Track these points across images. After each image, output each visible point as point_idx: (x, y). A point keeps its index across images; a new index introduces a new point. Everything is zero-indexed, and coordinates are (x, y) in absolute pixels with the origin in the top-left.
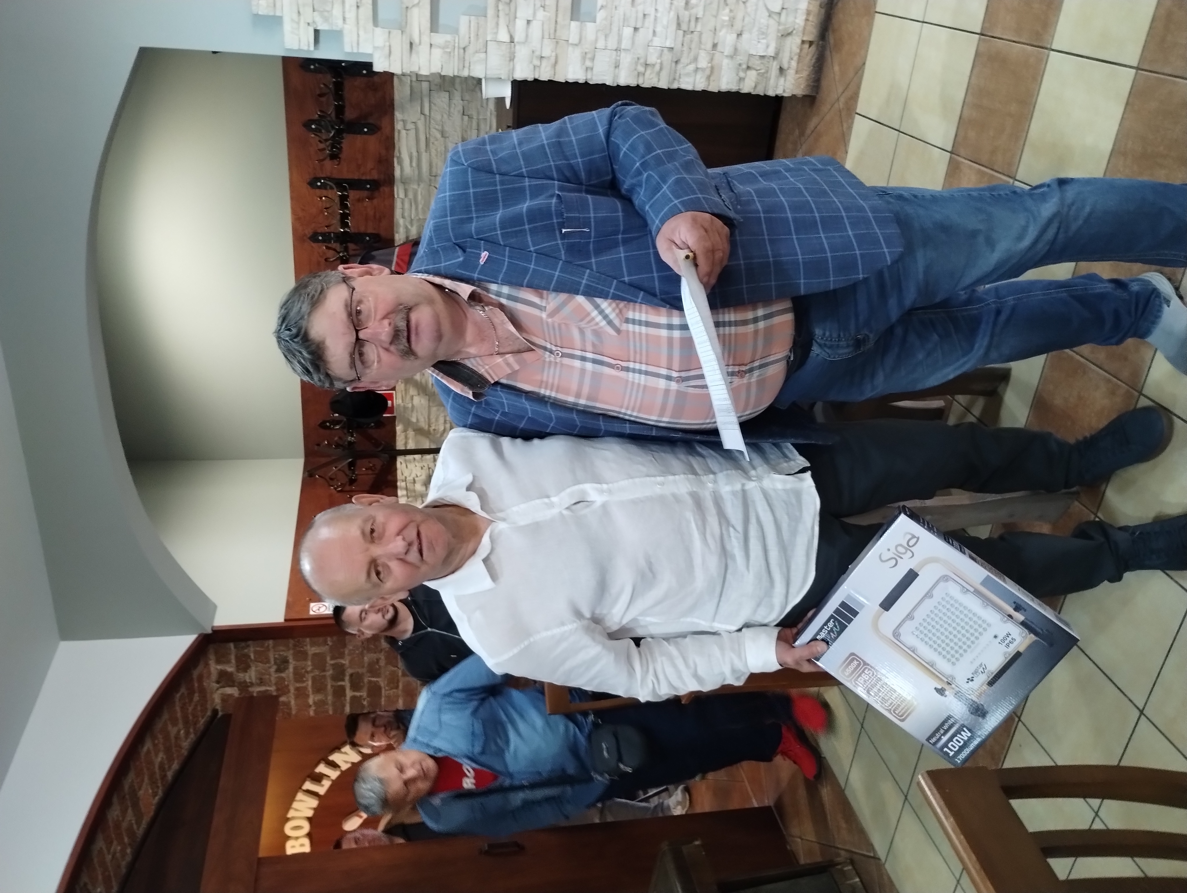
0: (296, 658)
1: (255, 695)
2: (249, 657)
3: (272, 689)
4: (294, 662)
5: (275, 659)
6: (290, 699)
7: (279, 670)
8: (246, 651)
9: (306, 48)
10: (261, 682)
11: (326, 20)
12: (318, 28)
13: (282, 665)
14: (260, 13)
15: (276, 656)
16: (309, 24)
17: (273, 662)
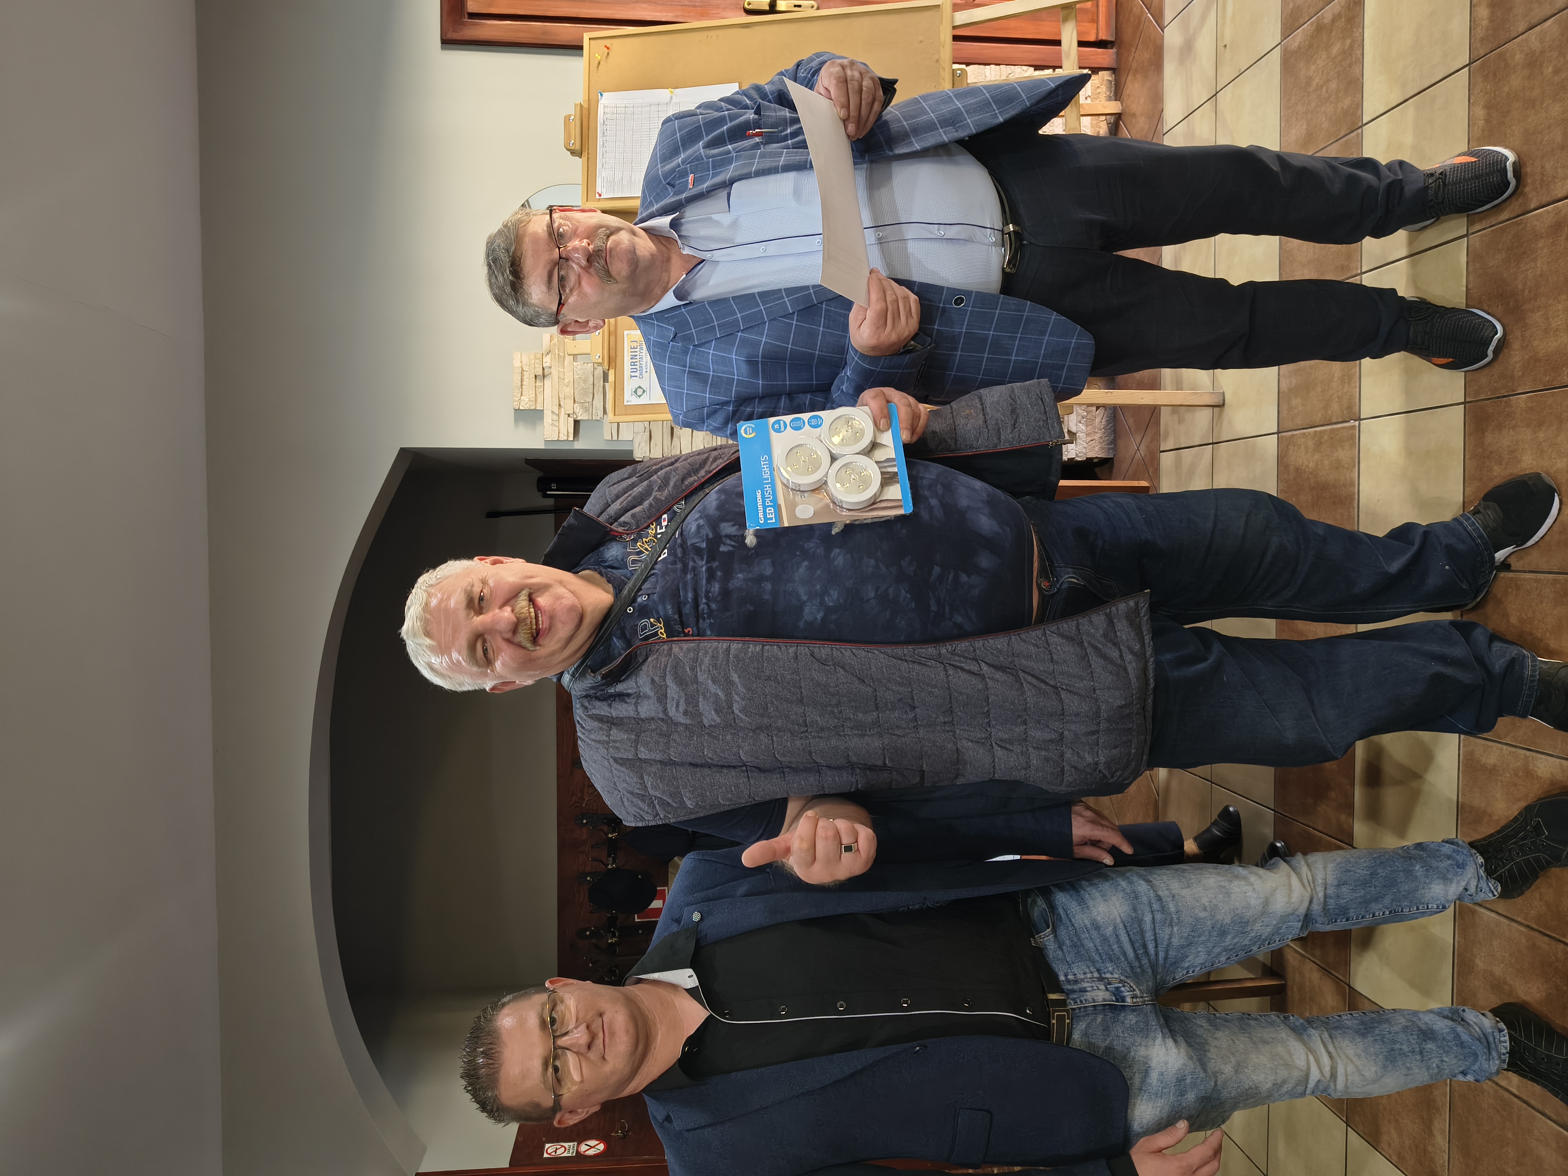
9: (565, 438)
11: (586, 410)
12: (579, 418)
14: (521, 408)
16: (569, 415)
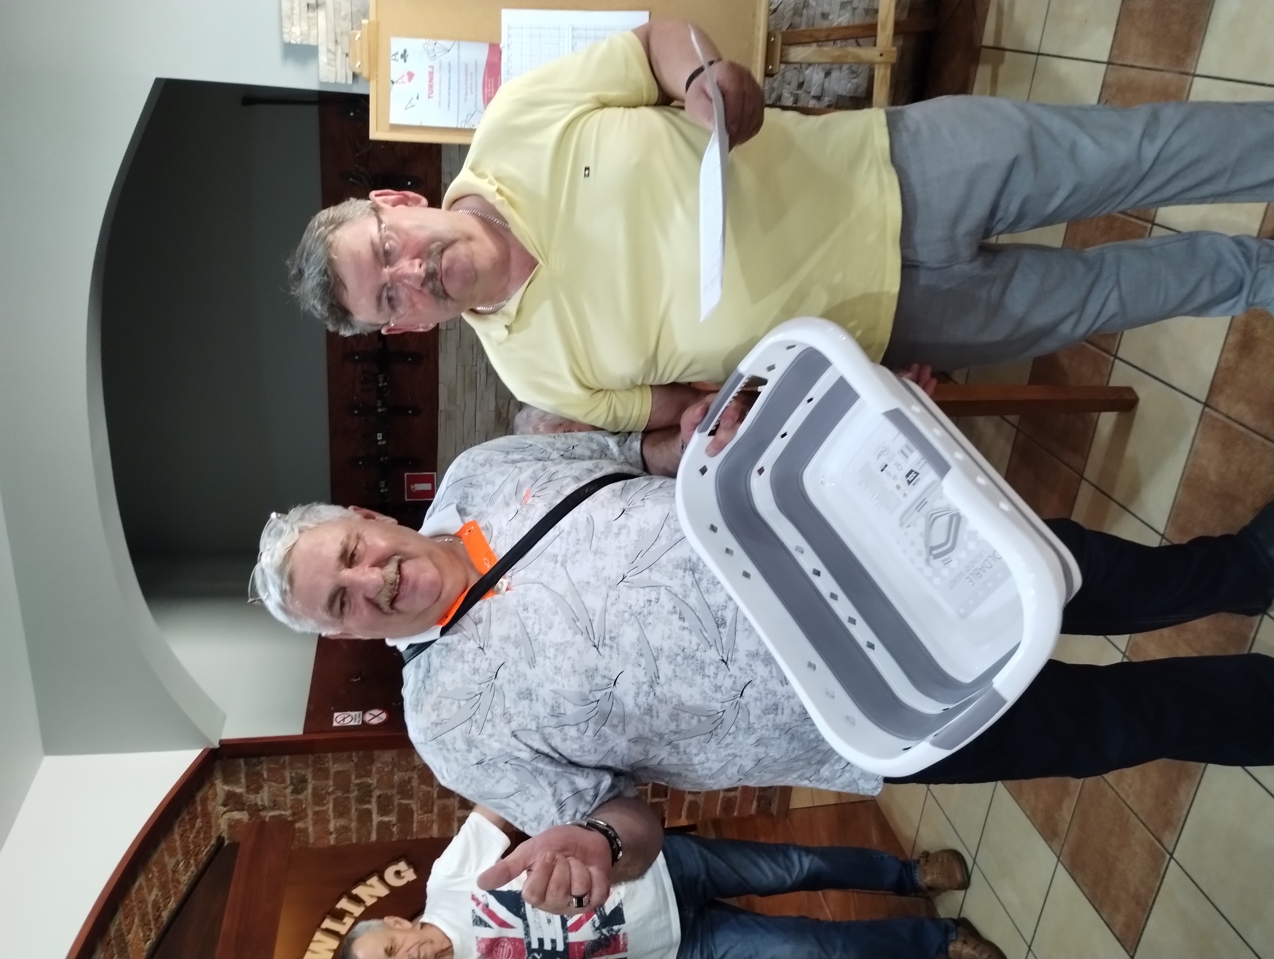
0: (315, 777)
1: (267, 819)
2: (263, 775)
3: (287, 813)
4: (313, 782)
5: (292, 778)
6: (308, 824)
7: (295, 791)
8: (259, 768)
9: (343, 81)
13: (299, 785)
14: (293, 42)
15: (293, 775)
17: (288, 782)
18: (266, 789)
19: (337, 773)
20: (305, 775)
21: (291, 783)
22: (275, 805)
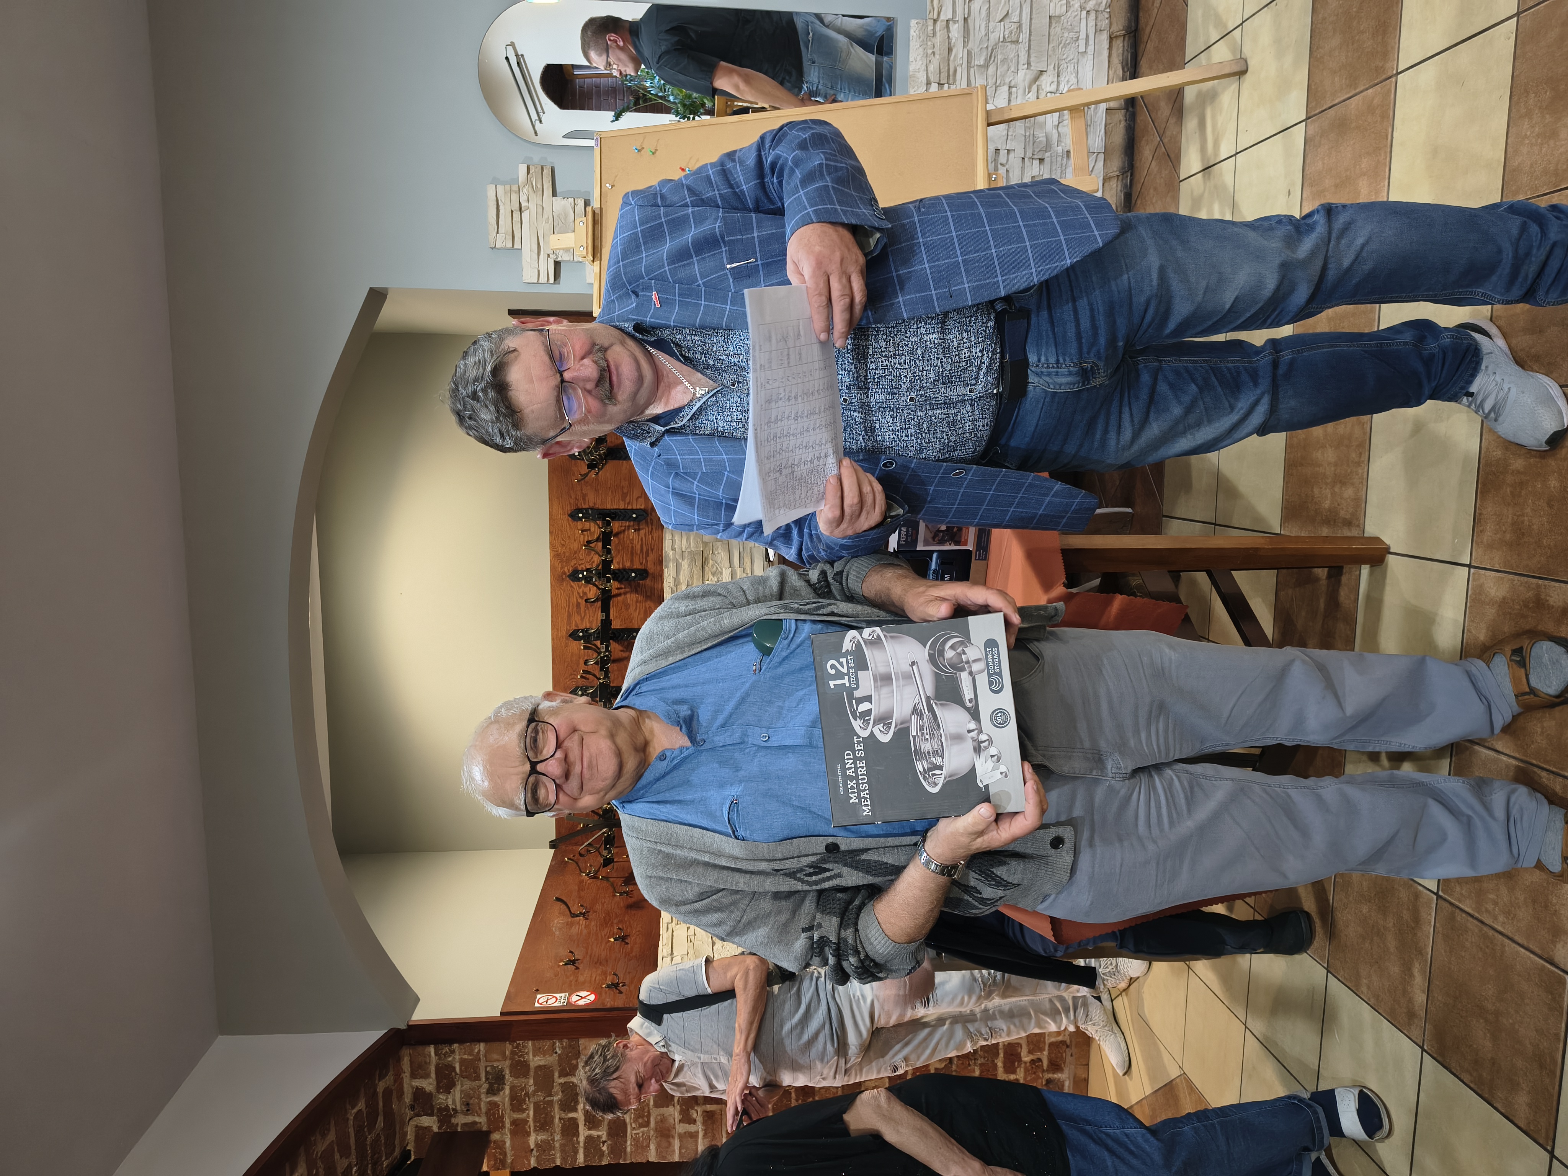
0: (515, 1074)
1: (459, 1130)
2: (454, 1068)
3: (482, 1120)
4: (511, 1079)
5: (487, 1073)
6: (504, 1137)
7: (491, 1091)
8: (450, 1059)
9: (545, 281)
10: (468, 1110)
12: (559, 259)
13: (496, 1082)
15: (488, 1069)
16: (548, 255)
17: (484, 1079)
18: (458, 1087)
19: (539, 1067)
20: (502, 1070)
21: (487, 1079)
22: (468, 1108)
